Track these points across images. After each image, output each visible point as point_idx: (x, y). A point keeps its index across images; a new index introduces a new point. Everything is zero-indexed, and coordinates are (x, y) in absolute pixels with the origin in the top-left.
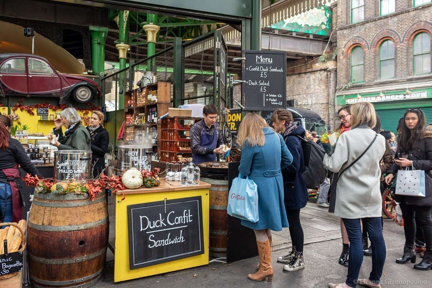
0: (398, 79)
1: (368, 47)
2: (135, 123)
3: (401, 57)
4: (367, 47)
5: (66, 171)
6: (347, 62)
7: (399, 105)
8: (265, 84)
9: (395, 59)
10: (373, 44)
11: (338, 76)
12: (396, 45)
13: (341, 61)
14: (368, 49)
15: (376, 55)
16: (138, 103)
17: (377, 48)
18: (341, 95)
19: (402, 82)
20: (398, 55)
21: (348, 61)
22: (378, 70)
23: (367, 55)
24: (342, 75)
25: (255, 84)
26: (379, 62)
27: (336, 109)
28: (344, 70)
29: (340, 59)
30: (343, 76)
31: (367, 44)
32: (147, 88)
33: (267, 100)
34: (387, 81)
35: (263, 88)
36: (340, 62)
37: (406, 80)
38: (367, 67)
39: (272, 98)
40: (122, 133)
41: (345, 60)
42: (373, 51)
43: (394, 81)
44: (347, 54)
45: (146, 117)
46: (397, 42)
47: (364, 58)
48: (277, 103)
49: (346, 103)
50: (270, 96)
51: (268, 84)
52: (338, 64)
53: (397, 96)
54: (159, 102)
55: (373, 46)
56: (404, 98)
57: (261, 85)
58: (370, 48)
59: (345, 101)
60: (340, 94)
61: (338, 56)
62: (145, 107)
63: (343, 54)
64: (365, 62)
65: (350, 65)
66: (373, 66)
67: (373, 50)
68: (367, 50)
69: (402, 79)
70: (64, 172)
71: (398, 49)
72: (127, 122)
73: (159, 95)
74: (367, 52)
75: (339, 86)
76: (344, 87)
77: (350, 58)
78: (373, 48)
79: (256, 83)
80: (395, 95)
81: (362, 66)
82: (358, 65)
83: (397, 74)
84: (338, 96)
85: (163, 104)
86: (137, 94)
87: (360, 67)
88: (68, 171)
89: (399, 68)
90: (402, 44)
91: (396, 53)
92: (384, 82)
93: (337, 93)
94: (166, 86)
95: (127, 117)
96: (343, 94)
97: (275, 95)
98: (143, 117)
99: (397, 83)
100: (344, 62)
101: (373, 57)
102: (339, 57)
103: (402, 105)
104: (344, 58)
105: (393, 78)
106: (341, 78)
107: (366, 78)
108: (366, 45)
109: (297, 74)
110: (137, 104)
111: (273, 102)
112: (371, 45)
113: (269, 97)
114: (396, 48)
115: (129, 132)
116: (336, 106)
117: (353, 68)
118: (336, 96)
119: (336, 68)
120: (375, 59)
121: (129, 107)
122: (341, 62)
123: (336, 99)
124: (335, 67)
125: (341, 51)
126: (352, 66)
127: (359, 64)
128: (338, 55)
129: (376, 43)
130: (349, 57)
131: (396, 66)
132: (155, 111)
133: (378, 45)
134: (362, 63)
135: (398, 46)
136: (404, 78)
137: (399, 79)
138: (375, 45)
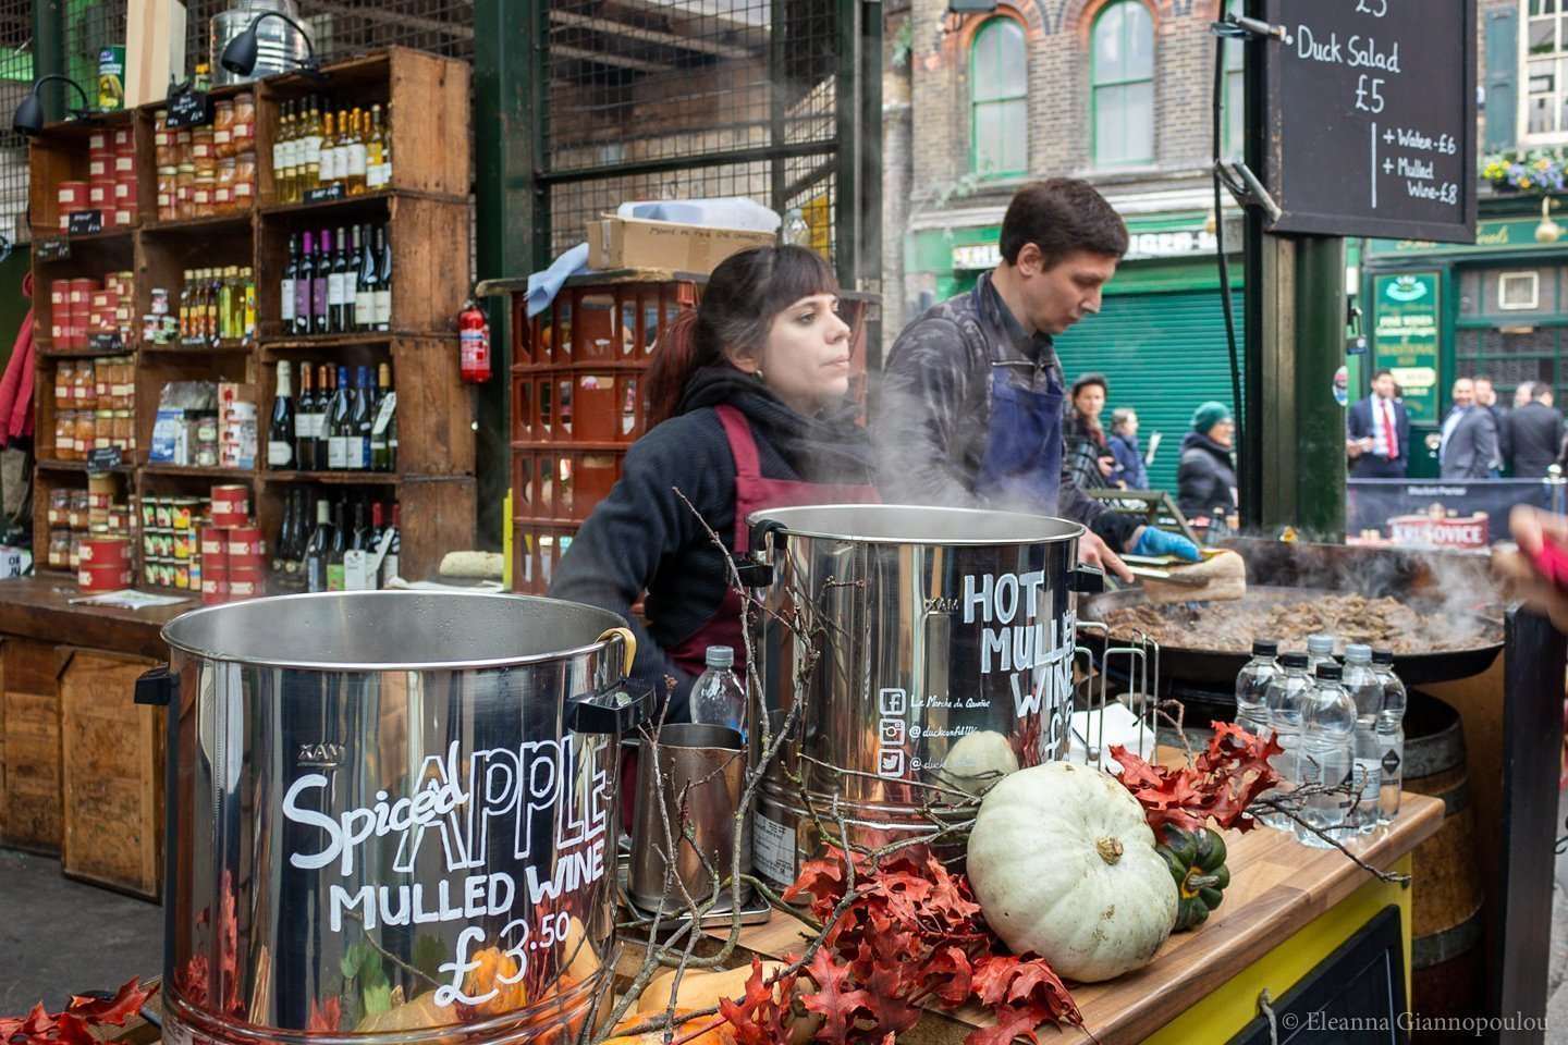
0: (1167, 166)
1: (1047, 24)
2: (149, 334)
3: (1179, 74)
4: (1041, 22)
5: (431, 903)
6: (957, 84)
7: (1169, 278)
8: (1379, 62)
9: (1157, 80)
10: (1065, 13)
11: (918, 144)
12: (1162, 24)
13: (928, 77)
14: (1048, 33)
15: (1082, 57)
16: (164, 200)
17: (1084, 32)
18: (933, 229)
19: (1185, 179)
20: (1169, 67)
21: (961, 78)
22: (1088, 127)
23: (1040, 59)
24: (934, 139)
25: (1329, 53)
26: (1090, 89)
27: (908, 288)
28: (944, 118)
29: (924, 69)
30: (937, 144)
31: (1044, 12)
32: (265, 98)
33: (1388, 166)
34: (1124, 175)
35: (1368, 86)
36: (923, 81)
37: (1199, 173)
38: (1040, 108)
39: (1412, 154)
40: (23, 400)
41: (946, 75)
42: (1066, 43)
43: (1154, 174)
44: (957, 49)
45: (260, 293)
46: (1166, 12)
47: (1030, 71)
48: (1431, 193)
49: (954, 266)
50: (1403, 141)
51: (1392, 64)
52: (918, 91)
53: (1164, 238)
54: (404, 185)
55: (1069, 19)
56: (1195, 247)
57: (1361, 69)
58: (1057, 26)
59: (950, 257)
60: (928, 224)
61: (915, 57)
62: (256, 221)
63: (937, 46)
64: (1031, 88)
65: (967, 99)
66: (1065, 105)
67: (1065, 37)
68: (1043, 36)
69: (1186, 166)
70: (411, 910)
71: (1170, 41)
72: (56, 331)
73: (402, 139)
74: (1041, 47)
75: (920, 187)
76: (945, 195)
77: (966, 66)
78: (1068, 27)
79: (1335, 50)
80: (1157, 233)
81: (1021, 108)
82: (1002, 101)
83: (1167, 145)
84: (917, 232)
85: (425, 204)
86: (162, 139)
87: (1009, 108)
88: (457, 900)
89: (1171, 119)
90: (1186, 20)
91: (1158, 59)
92: (1115, 176)
93: (912, 217)
94: (442, 83)
95: (57, 298)
96: (941, 224)
97: (1423, 136)
98: (227, 292)
99: (1166, 186)
100: (945, 84)
101: (1065, 68)
102: (922, 59)
103: (1180, 277)
104: (942, 67)
105: (1149, 162)
106: (932, 152)
107: (1039, 159)
108: (1038, 13)
109: (727, 128)
110: (157, 209)
111: (1415, 181)
112: (1059, 16)
113: (1394, 151)
114: (1157, 34)
115: (80, 393)
116: (908, 278)
117: (980, 110)
118: (908, 232)
119: (910, 111)
120: (1073, 74)
121: (84, 224)
122: (930, 82)
123: (910, 249)
124: (905, 105)
125: (933, 33)
126: (975, 104)
127: (1004, 96)
128: (918, 51)
129: (1079, 9)
130: (962, 61)
131: (1159, 113)
132: (362, 249)
133: (1087, 20)
134: (1020, 90)
135: (1169, 29)
136: (1194, 165)
137: (1176, 167)
138: (1075, 16)
